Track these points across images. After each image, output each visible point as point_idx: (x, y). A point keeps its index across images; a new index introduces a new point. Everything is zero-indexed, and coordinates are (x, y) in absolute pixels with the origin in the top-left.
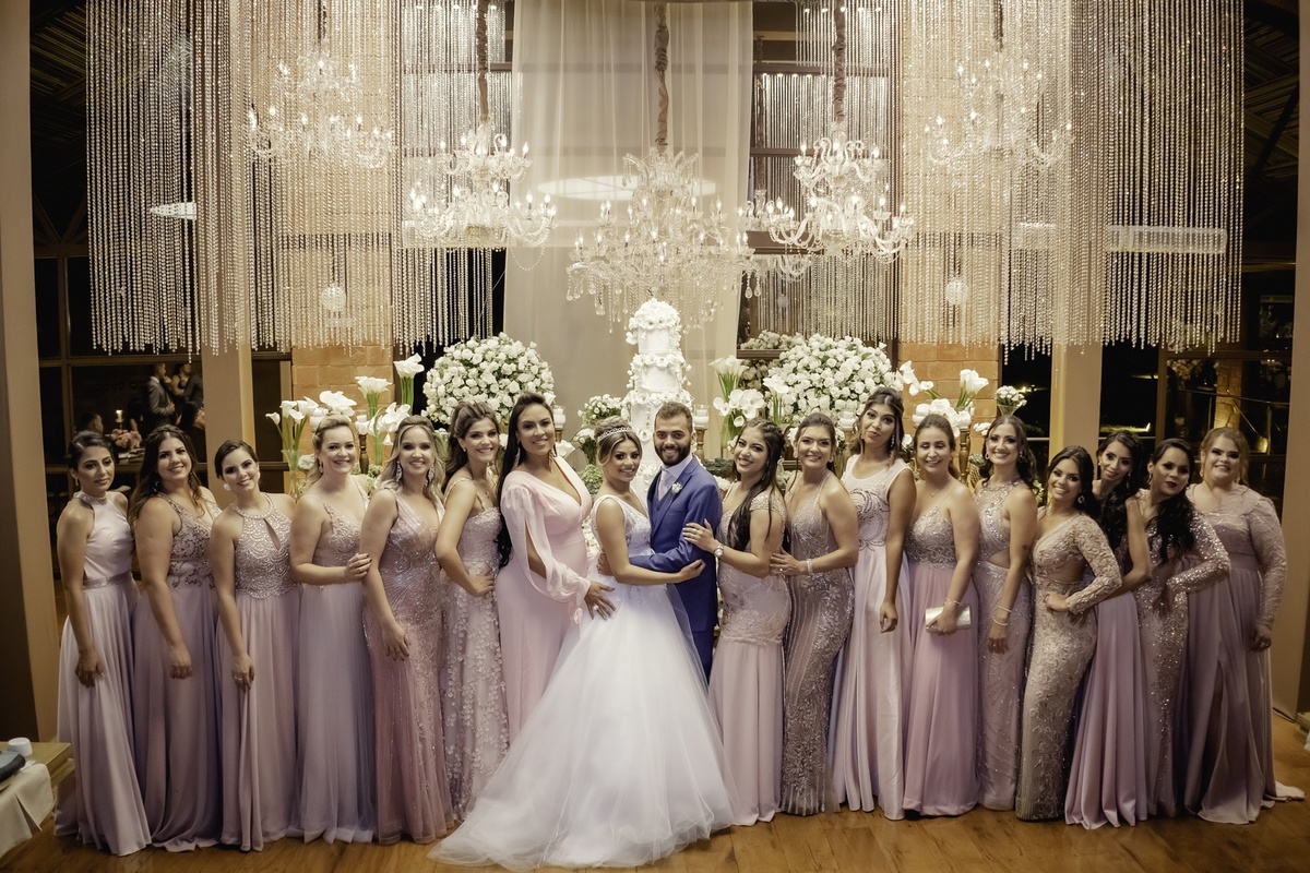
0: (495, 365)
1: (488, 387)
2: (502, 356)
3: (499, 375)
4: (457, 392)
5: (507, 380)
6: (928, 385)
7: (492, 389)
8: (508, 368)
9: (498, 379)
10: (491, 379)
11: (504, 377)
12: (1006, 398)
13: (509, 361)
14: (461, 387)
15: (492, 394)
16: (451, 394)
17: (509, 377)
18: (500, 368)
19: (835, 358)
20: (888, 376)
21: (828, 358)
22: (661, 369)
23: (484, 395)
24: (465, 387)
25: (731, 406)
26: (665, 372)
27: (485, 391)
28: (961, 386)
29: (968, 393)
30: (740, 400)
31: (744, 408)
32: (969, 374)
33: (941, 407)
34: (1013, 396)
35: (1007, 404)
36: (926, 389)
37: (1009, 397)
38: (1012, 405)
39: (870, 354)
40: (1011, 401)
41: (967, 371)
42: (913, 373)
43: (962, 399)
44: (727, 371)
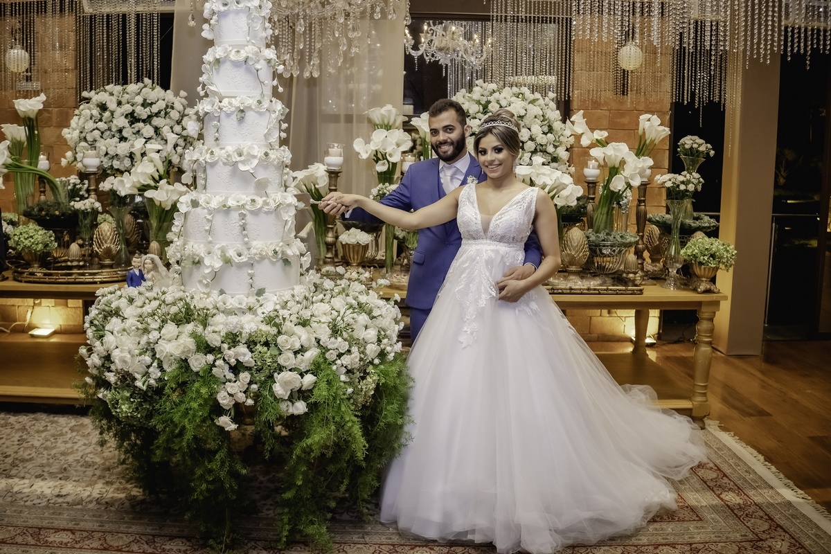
0: (127, 108)
1: (120, 131)
2: (139, 99)
3: (133, 118)
4: (89, 138)
5: (141, 125)
6: (601, 135)
7: (125, 134)
8: (143, 113)
9: (132, 123)
10: (121, 122)
11: (138, 120)
12: (692, 148)
13: (145, 104)
14: (91, 131)
15: (123, 139)
16: (85, 139)
17: (144, 121)
18: (133, 112)
19: (498, 102)
20: (557, 125)
21: (489, 102)
22: (236, 64)
23: (116, 139)
24: (96, 131)
25: (372, 147)
26: (242, 70)
27: (117, 135)
28: (640, 132)
29: (648, 142)
30: (384, 141)
31: (388, 150)
32: (649, 120)
33: (619, 151)
34: (700, 145)
35: (692, 154)
36: (599, 138)
37: (695, 146)
38: (698, 156)
39: (538, 99)
40: (698, 151)
41: (648, 116)
42: (586, 122)
43: (641, 149)
44: (383, 121)
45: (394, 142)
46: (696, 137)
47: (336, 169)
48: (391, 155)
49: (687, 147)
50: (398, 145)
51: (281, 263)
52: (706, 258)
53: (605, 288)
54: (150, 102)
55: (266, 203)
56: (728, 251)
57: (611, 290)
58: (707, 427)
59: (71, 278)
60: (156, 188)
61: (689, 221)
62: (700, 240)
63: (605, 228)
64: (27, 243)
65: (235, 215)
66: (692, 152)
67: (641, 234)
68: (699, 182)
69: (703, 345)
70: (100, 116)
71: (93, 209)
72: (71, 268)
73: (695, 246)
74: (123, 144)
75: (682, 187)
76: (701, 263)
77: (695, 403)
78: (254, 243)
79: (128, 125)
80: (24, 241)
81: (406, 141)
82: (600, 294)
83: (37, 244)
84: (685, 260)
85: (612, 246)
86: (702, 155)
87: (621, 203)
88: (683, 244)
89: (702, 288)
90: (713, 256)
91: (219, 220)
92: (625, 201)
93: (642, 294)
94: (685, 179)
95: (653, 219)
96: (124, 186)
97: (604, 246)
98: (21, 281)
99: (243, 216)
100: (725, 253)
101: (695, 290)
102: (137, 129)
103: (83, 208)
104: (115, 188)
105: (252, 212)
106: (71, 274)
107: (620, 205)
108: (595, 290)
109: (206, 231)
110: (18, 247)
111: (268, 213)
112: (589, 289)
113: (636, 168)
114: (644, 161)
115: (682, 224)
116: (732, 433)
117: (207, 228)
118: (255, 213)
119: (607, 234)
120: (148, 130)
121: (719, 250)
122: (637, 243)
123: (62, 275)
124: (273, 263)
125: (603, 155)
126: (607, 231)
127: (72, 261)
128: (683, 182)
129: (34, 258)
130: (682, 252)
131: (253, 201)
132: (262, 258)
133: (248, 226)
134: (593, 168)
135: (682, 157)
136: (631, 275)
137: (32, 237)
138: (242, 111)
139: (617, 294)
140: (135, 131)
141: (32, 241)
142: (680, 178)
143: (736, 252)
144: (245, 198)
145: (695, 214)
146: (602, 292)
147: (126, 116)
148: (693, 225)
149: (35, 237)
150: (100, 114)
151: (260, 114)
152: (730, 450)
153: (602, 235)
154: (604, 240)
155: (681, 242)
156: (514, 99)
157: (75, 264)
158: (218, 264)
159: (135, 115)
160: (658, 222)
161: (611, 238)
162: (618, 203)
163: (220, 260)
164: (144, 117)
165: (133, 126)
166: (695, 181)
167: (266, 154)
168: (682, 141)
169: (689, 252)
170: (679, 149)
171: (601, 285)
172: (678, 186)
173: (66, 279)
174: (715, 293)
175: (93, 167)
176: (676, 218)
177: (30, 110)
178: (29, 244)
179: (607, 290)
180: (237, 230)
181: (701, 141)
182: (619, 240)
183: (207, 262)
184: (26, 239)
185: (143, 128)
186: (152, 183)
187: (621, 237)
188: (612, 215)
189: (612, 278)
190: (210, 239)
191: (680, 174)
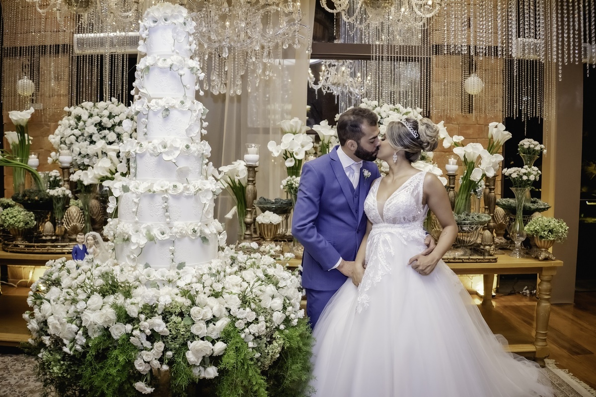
0: (96, 119)
1: (91, 136)
2: (106, 113)
3: (100, 127)
4: (67, 142)
5: (107, 131)
6: (458, 139)
7: (94, 138)
8: (108, 123)
9: (99, 130)
10: (91, 129)
11: (104, 128)
12: (529, 148)
13: (110, 116)
14: (69, 136)
15: (93, 142)
16: (64, 143)
17: (109, 129)
18: (101, 122)
23: (87, 143)
24: (72, 136)
25: (283, 147)
27: (89, 139)
28: (490, 136)
29: (495, 144)
30: (291, 143)
31: (295, 150)
32: (496, 127)
33: (475, 149)
34: (535, 146)
35: (529, 153)
36: (457, 141)
37: (532, 146)
38: (534, 154)
39: (410, 112)
40: (534, 150)
41: (495, 124)
42: (447, 129)
43: (491, 148)
44: (292, 130)
45: (299, 143)
46: (531, 140)
47: (253, 164)
48: (297, 154)
49: (526, 147)
50: (303, 146)
51: (199, 240)
52: (546, 233)
53: (468, 257)
54: (114, 115)
55: (186, 189)
56: (562, 227)
57: (472, 259)
58: (546, 365)
59: (44, 250)
60: (112, 179)
61: (529, 205)
62: (540, 219)
63: (465, 210)
64: (11, 221)
65: (159, 199)
66: (529, 151)
67: (492, 215)
68: (538, 173)
69: (543, 301)
70: (76, 125)
71: (64, 195)
72: (45, 241)
73: (536, 223)
74: (92, 146)
75: (525, 178)
76: (541, 237)
77: (537, 347)
78: (176, 223)
79: (96, 132)
80: (9, 219)
81: (309, 143)
82: (463, 262)
83: (19, 222)
84: (527, 235)
85: (471, 224)
86: (537, 153)
87: (477, 190)
88: (526, 223)
89: (542, 256)
90: (551, 231)
91: (145, 203)
92: (480, 189)
93: (496, 262)
94: (526, 172)
95: (501, 203)
96: (87, 177)
97: (465, 224)
98: (7, 251)
99: (166, 200)
100: (560, 229)
101: (537, 258)
102: (103, 135)
103: (56, 194)
104: (81, 179)
105: (174, 196)
106: (45, 246)
107: (476, 192)
108: (459, 259)
109: (133, 212)
110: (5, 224)
111: (188, 197)
112: (454, 259)
113: (490, 162)
114: (496, 157)
115: (525, 207)
116: (567, 370)
117: (134, 210)
118: (177, 197)
119: (467, 215)
120: (112, 136)
121: (555, 227)
122: (489, 221)
123: (38, 247)
124: (192, 241)
125: (463, 153)
126: (466, 212)
127: (46, 236)
128: (525, 174)
129: (17, 233)
130: (526, 228)
131: (175, 186)
132: (183, 236)
133: (170, 209)
134: (453, 164)
135: (522, 155)
136: (487, 247)
137: (15, 216)
138: (167, 110)
139: (477, 262)
140: (102, 136)
141: (16, 220)
142: (523, 171)
143: (568, 228)
144: (168, 184)
145: (532, 200)
146: (465, 261)
147: (96, 125)
148: (532, 207)
149: (18, 217)
150: (76, 124)
151: (183, 112)
152: (568, 385)
153: (463, 216)
154: (464, 220)
155: (524, 220)
156: (391, 112)
157: (49, 238)
158: (143, 241)
159: (102, 124)
160: (504, 205)
161: (470, 218)
162: (475, 191)
163: (145, 238)
164: (109, 126)
165: (100, 132)
166: (535, 173)
167: (187, 147)
168: (521, 143)
169: (532, 228)
170: (519, 149)
171: (463, 255)
172: (521, 177)
173: (41, 250)
174: (553, 260)
175: (66, 163)
176: (520, 201)
177: (20, 119)
178: (13, 222)
179: (469, 259)
180: (161, 211)
181: (536, 143)
182: (477, 219)
183: (134, 239)
184: (10, 218)
185: (108, 134)
186: (109, 175)
187: (478, 217)
188: (470, 200)
189: (471, 249)
190: (137, 219)
191: (522, 168)
